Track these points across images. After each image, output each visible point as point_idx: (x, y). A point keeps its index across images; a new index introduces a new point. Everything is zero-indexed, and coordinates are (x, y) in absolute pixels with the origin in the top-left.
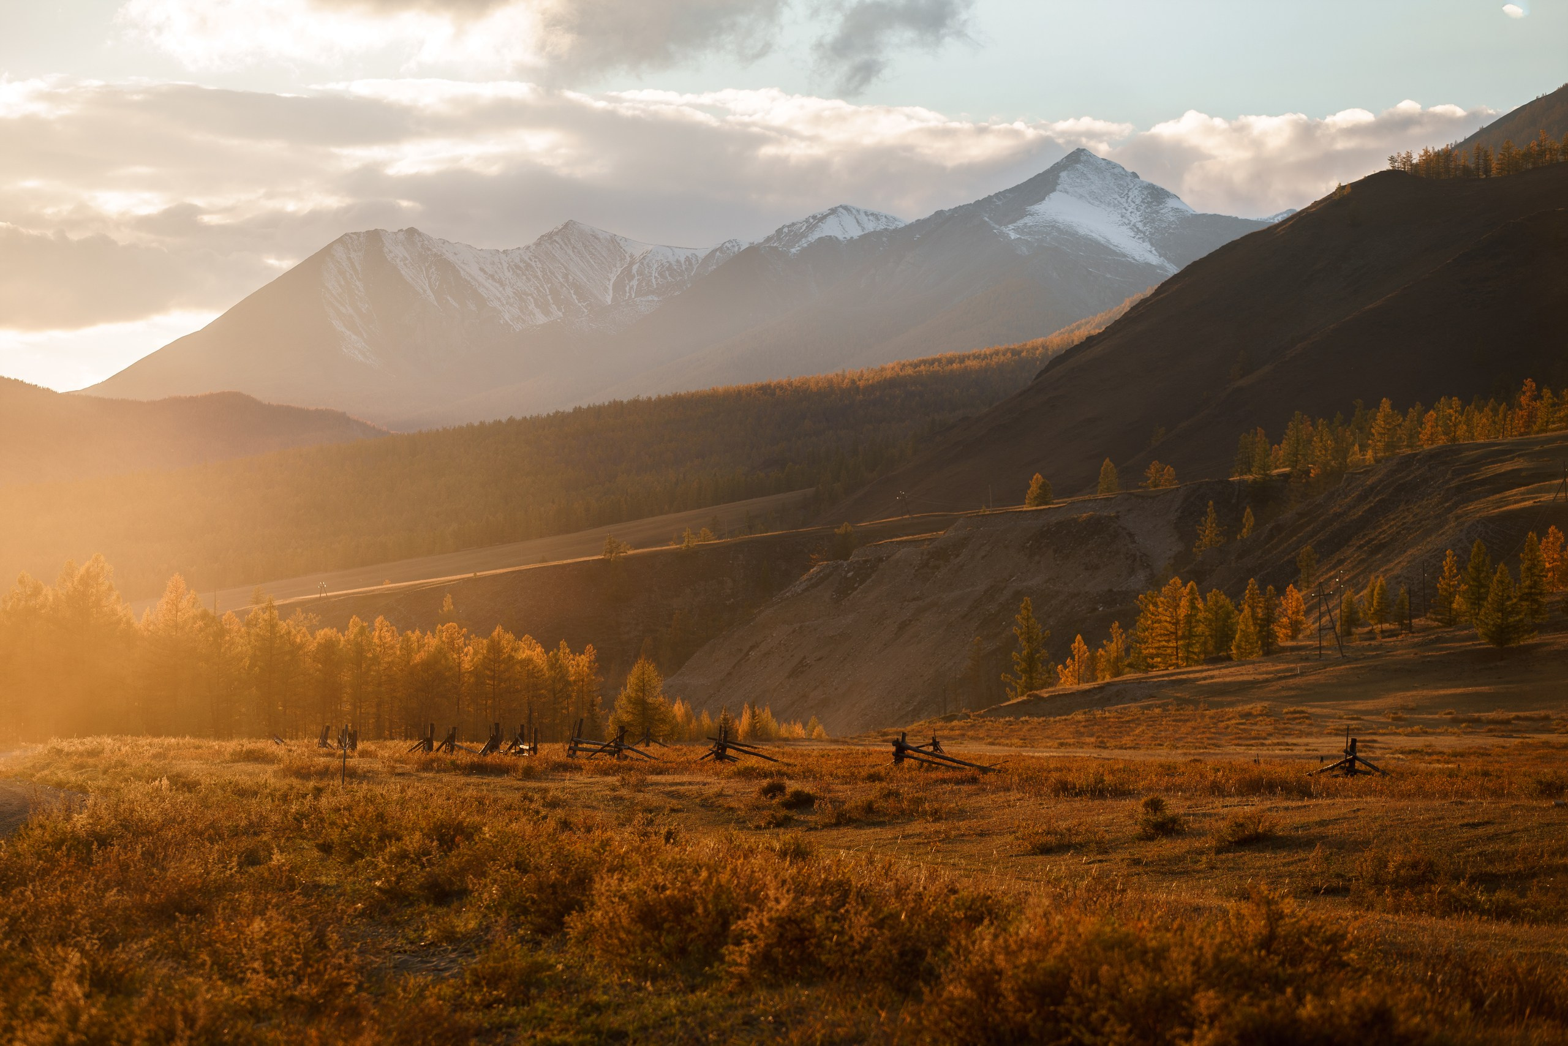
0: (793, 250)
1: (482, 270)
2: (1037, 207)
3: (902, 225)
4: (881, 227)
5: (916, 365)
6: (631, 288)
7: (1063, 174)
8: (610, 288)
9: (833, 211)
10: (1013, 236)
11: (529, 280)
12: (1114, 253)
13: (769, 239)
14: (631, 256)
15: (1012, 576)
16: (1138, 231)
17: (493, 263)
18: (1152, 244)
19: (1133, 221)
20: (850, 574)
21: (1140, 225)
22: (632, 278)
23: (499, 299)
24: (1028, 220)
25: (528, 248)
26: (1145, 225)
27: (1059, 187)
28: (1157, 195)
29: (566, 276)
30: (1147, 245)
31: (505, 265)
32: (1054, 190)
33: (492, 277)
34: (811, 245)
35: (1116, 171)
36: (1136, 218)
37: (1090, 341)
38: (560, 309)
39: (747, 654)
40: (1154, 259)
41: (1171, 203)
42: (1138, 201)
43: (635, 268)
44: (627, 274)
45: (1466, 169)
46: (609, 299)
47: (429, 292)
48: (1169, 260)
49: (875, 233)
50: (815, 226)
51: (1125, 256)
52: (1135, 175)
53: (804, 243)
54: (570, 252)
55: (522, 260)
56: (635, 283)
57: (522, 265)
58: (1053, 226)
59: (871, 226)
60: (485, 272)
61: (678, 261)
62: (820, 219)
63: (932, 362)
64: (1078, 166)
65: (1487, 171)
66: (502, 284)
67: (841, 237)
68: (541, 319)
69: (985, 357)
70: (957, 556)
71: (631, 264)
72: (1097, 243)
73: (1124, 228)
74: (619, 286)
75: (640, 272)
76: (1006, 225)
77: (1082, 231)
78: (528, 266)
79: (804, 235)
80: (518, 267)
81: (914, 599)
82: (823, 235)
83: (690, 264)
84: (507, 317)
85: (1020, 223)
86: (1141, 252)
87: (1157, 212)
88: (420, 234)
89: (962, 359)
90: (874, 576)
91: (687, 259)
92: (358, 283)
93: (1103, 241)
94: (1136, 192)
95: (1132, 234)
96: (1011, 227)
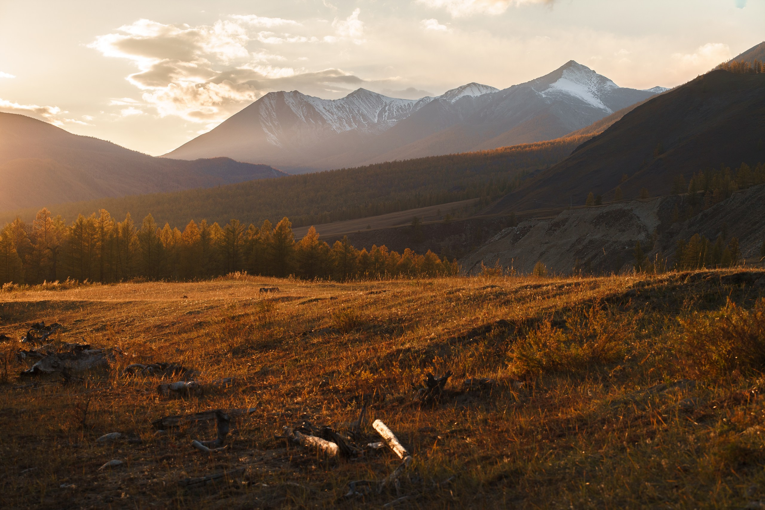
0: (453, 101)
1: (324, 108)
2: (553, 84)
3: (497, 91)
4: (489, 92)
5: (511, 149)
6: (385, 116)
7: (565, 71)
8: (377, 115)
9: (469, 85)
10: (544, 96)
11: (343, 112)
12: (585, 104)
13: (442, 96)
14: (385, 103)
15: (587, 234)
16: (595, 95)
17: (329, 105)
18: (601, 100)
19: (593, 90)
20: (518, 233)
21: (596, 92)
22: (385, 112)
23: (331, 120)
24: (550, 90)
25: (343, 99)
26: (598, 92)
27: (563, 76)
28: (603, 80)
29: (358, 111)
30: (599, 100)
31: (334, 106)
32: (561, 77)
33: (328, 111)
34: (460, 99)
35: (586, 70)
36: (594, 89)
37: (595, 138)
38: (356, 125)
39: (475, 265)
40: (602, 106)
41: (609, 83)
42: (595, 83)
43: (387, 108)
44: (384, 110)
45: (750, 69)
46: (376, 121)
47: (303, 117)
48: (608, 106)
49: (486, 94)
50: (461, 91)
51: (590, 105)
52: (594, 72)
53: (457, 98)
54: (360, 101)
55: (340, 104)
56: (387, 114)
57: (341, 106)
58: (560, 92)
59: (484, 92)
60: (325, 109)
61: (404, 105)
62: (462, 88)
63: (518, 147)
64: (571, 68)
65: (759, 71)
66: (332, 114)
67: (472, 96)
68: (348, 128)
69: (539, 145)
70: (564, 225)
71: (386, 106)
72: (578, 99)
73: (589, 93)
74: (380, 115)
75: (389, 110)
76: (541, 91)
77: (572, 94)
78: (343, 107)
79: (457, 95)
80: (339, 107)
81: (546, 243)
82: (465, 95)
83: (410, 106)
84: (334, 127)
85: (547, 91)
86: (596, 103)
87: (603, 87)
88: (299, 93)
89: (530, 146)
90: (528, 234)
91: (408, 104)
92: (274, 113)
93: (580, 98)
94: (595, 79)
95: (593, 96)
96: (543, 92)
